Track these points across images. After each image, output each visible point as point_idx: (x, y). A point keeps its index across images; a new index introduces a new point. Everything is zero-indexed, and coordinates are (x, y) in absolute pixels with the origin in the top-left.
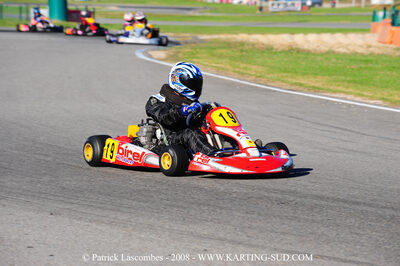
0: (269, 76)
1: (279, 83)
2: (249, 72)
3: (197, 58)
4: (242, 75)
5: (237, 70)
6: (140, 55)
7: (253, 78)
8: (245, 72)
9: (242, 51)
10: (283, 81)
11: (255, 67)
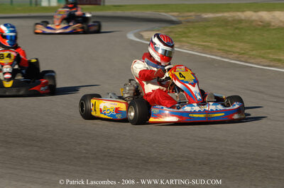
0: (252, 53)
1: (259, 60)
2: (234, 49)
3: (188, 37)
4: (227, 53)
5: (222, 48)
6: (131, 37)
7: (236, 55)
8: (229, 49)
9: (236, 28)
10: (264, 58)
11: (241, 45)
